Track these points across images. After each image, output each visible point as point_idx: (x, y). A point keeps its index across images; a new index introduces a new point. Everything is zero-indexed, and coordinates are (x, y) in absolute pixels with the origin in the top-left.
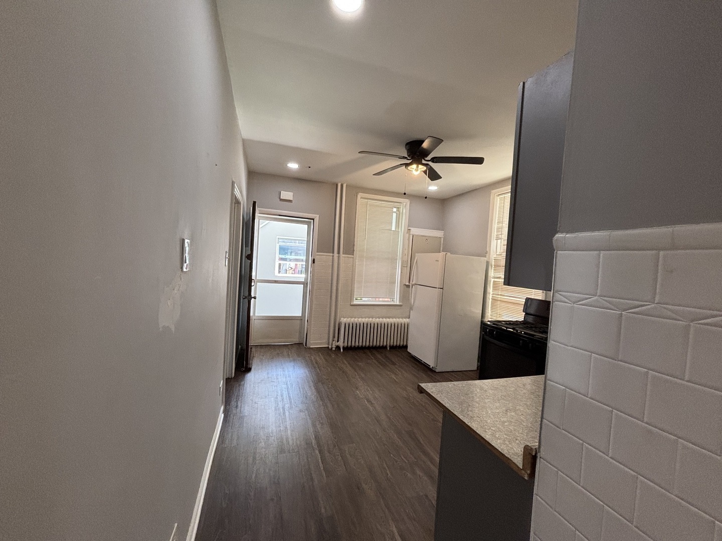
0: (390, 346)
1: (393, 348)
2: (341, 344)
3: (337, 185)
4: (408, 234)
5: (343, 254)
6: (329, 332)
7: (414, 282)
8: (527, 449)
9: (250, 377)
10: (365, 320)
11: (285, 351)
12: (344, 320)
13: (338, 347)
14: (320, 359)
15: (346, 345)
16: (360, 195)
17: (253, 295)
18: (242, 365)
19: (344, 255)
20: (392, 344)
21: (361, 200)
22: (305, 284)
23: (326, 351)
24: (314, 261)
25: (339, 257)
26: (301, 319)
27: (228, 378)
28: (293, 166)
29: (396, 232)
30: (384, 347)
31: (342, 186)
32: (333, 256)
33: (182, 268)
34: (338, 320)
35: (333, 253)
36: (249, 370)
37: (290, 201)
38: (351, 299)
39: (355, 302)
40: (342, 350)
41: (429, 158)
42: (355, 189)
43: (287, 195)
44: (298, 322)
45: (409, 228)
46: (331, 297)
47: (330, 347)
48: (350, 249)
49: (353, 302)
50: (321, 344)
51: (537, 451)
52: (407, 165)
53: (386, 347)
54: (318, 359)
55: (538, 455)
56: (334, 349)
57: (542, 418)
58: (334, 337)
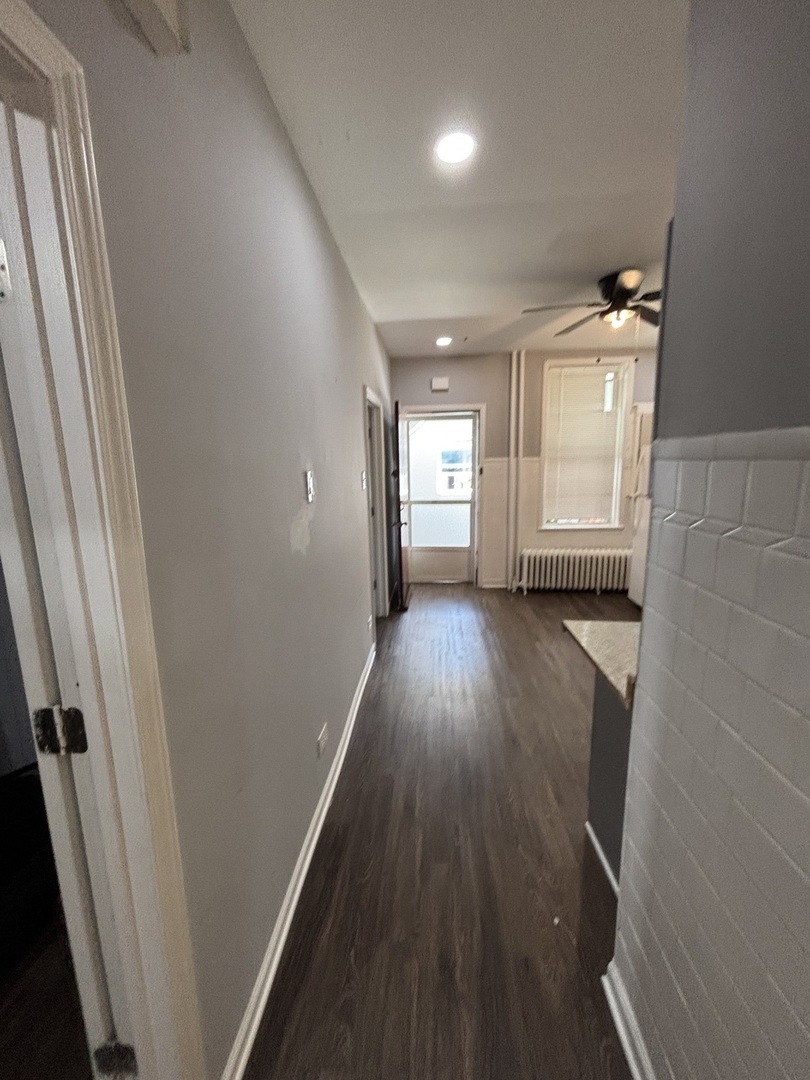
0: (601, 588)
1: (606, 592)
2: (524, 583)
3: (511, 355)
4: (633, 415)
5: (524, 456)
6: (507, 567)
7: (638, 493)
8: (629, 678)
9: (407, 617)
10: (560, 552)
11: (449, 591)
12: (527, 552)
13: (520, 589)
14: (494, 602)
15: (531, 586)
16: (547, 364)
17: (403, 521)
18: (398, 604)
19: (526, 459)
20: (604, 586)
21: (551, 371)
22: (472, 503)
23: (503, 593)
24: (481, 471)
25: (518, 462)
26: (469, 550)
27: (382, 618)
28: (444, 342)
29: (613, 414)
30: (591, 592)
31: (519, 355)
32: (509, 462)
33: (307, 499)
34: (519, 551)
35: (509, 455)
36: (404, 609)
37: (446, 391)
38: (539, 521)
39: (546, 526)
40: (525, 593)
41: (639, 295)
42: (539, 357)
43: (440, 382)
44: (466, 554)
45: (635, 404)
46: (508, 519)
47: (509, 588)
48: (534, 448)
49: (542, 525)
50: (497, 583)
51: (636, 678)
52: (603, 314)
53: (595, 589)
54: (491, 602)
55: (637, 683)
56: (514, 590)
57: (640, 644)
58: (514, 574)
